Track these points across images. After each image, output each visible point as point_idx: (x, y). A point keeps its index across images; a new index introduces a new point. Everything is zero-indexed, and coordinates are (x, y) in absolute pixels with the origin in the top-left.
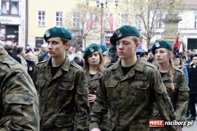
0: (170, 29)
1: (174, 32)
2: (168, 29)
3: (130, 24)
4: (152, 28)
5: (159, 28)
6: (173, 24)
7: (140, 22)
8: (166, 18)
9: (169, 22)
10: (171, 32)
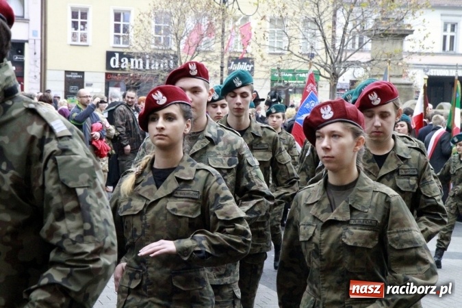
0: (384, 52)
1: (395, 62)
2: (381, 52)
3: (290, 42)
4: (343, 50)
5: (358, 50)
6: (391, 41)
7: (314, 35)
8: (376, 28)
9: (381, 35)
10: (386, 60)
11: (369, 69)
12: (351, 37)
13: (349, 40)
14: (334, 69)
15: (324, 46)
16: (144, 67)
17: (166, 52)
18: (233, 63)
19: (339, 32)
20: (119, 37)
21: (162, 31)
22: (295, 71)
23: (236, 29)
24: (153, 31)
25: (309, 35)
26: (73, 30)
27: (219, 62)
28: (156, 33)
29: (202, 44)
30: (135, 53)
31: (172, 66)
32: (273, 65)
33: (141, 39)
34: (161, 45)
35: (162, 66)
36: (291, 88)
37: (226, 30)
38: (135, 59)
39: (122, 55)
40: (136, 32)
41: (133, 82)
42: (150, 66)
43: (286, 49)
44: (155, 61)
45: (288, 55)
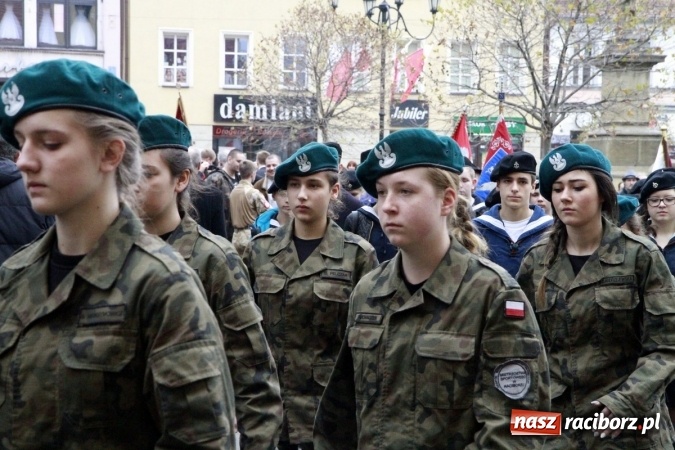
0: (620, 89)
1: (637, 103)
2: (616, 90)
3: (481, 76)
4: (560, 87)
5: (582, 87)
6: (631, 73)
7: (517, 67)
8: (608, 54)
9: (616, 64)
10: (624, 101)
11: (598, 114)
12: (571, 68)
13: (568, 72)
14: (547, 114)
15: (531, 81)
16: (269, 117)
17: (300, 95)
18: (397, 108)
19: (554, 61)
20: (232, 73)
21: (295, 65)
22: (489, 119)
23: (403, 58)
24: (281, 64)
25: (509, 66)
26: (167, 65)
27: (378, 107)
28: (286, 67)
29: (353, 82)
30: (256, 97)
31: (309, 114)
32: (457, 111)
33: (264, 76)
34: (292, 84)
35: (294, 114)
36: (483, 144)
37: (386, 62)
38: (256, 105)
39: (236, 100)
40: (257, 66)
41: (252, 138)
42: (277, 115)
43: (476, 87)
44: (285, 108)
45: (479, 96)
